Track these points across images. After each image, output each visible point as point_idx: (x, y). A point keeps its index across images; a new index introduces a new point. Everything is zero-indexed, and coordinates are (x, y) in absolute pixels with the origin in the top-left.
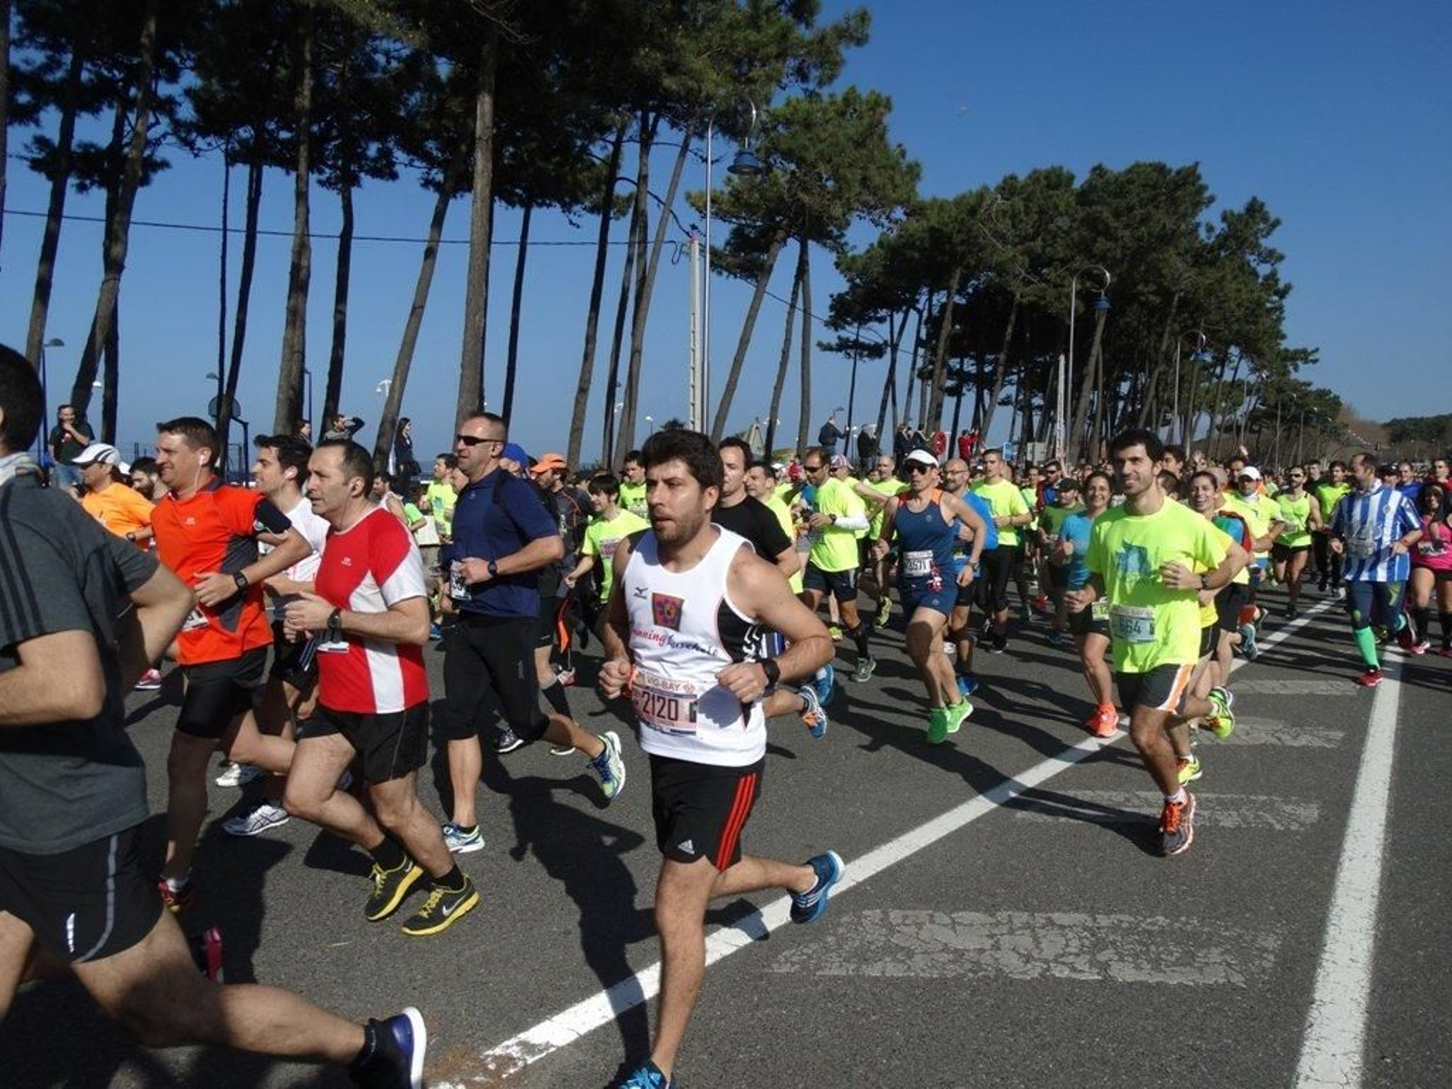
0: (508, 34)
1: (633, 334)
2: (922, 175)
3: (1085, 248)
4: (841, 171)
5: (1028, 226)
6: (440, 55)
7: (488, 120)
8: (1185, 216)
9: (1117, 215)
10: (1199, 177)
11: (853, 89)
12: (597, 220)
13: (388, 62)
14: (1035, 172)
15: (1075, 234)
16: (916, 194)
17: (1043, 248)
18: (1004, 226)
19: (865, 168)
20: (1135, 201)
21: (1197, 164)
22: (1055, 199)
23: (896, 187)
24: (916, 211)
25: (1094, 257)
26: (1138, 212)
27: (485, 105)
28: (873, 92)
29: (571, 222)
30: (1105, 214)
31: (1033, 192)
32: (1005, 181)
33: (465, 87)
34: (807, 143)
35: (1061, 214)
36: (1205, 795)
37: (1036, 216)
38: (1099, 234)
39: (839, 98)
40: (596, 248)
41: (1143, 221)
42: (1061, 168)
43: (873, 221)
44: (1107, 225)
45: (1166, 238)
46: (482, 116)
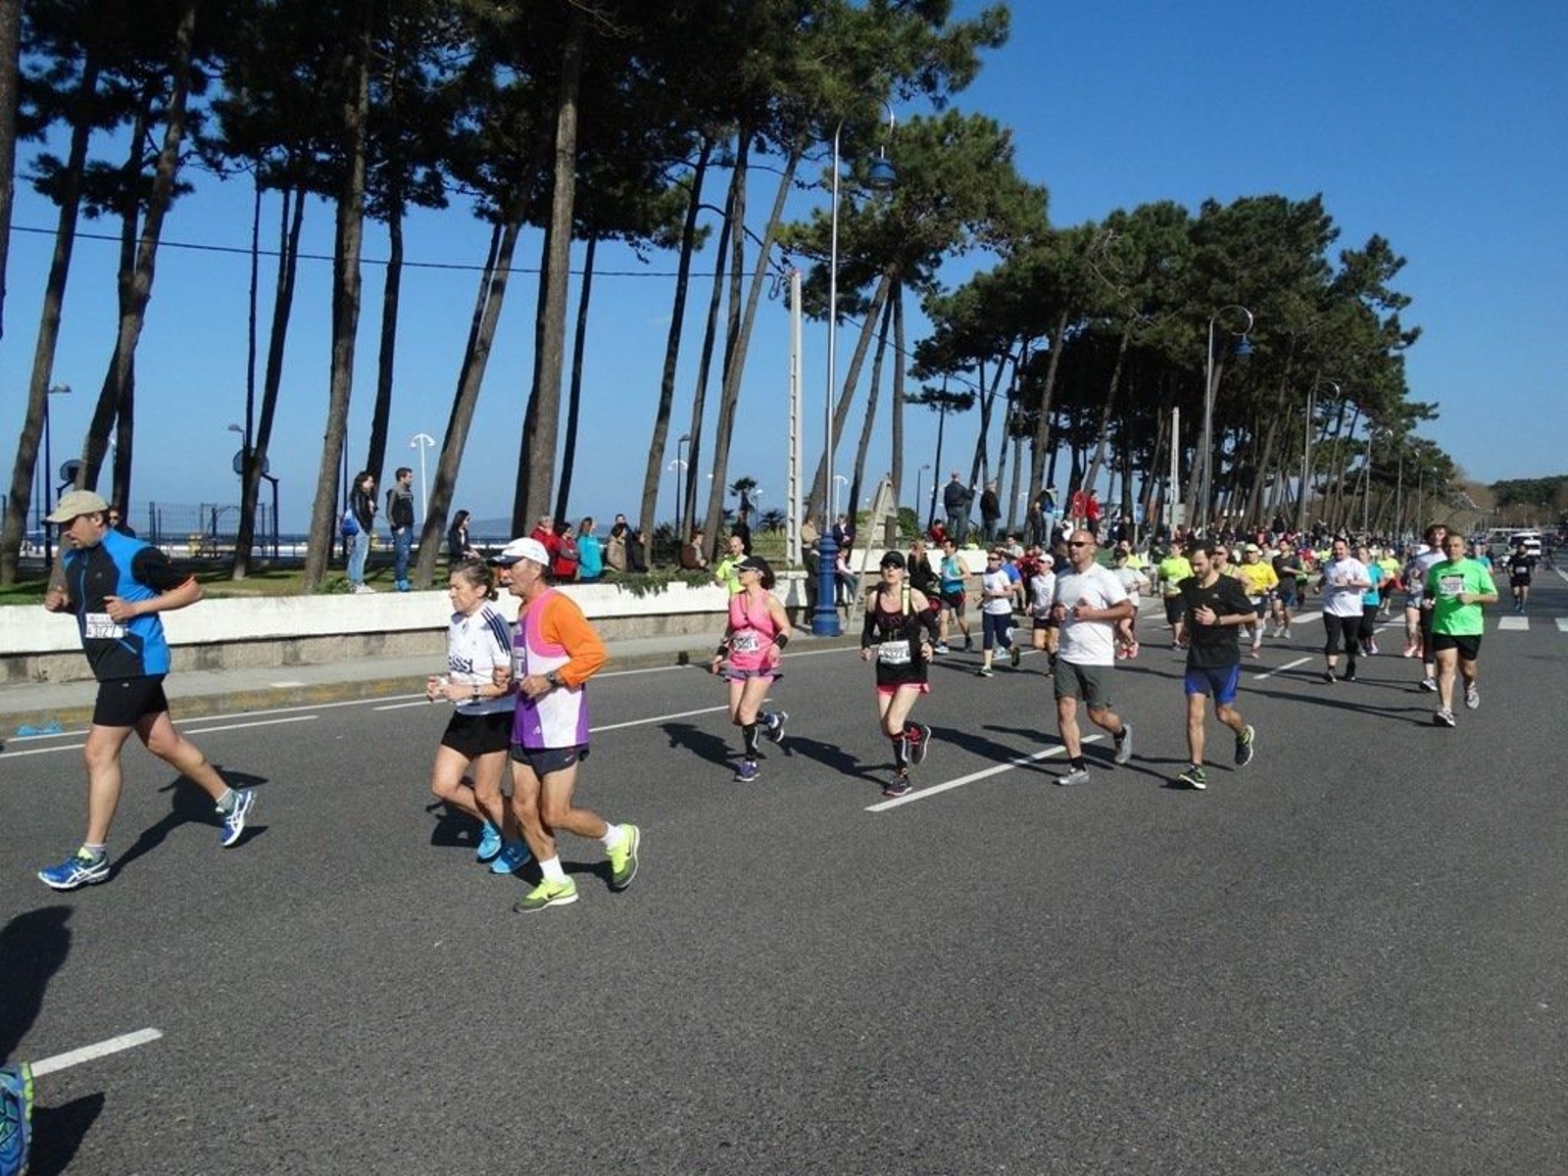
0: (601, 24)
2: (1050, 202)
3: (1198, 291)
5: (1138, 264)
6: (506, 63)
7: (571, 129)
8: (1309, 253)
9: (1233, 253)
10: (1322, 210)
11: (955, 112)
13: (442, 73)
14: (1144, 207)
15: (1187, 276)
16: (1046, 222)
17: (1154, 290)
18: (1114, 263)
19: (992, 192)
20: (1253, 239)
21: (1320, 196)
22: (1166, 236)
23: (1025, 214)
25: (1208, 300)
26: (1257, 251)
27: (568, 115)
28: (976, 116)
29: (639, 256)
30: (1221, 254)
31: (1143, 229)
32: (1112, 217)
35: (1173, 253)
37: (1146, 256)
38: (1214, 274)
39: (939, 123)
40: (675, 280)
41: (1263, 260)
42: (1172, 203)
43: (998, 251)
44: (1223, 265)
45: (1289, 278)
46: (565, 125)
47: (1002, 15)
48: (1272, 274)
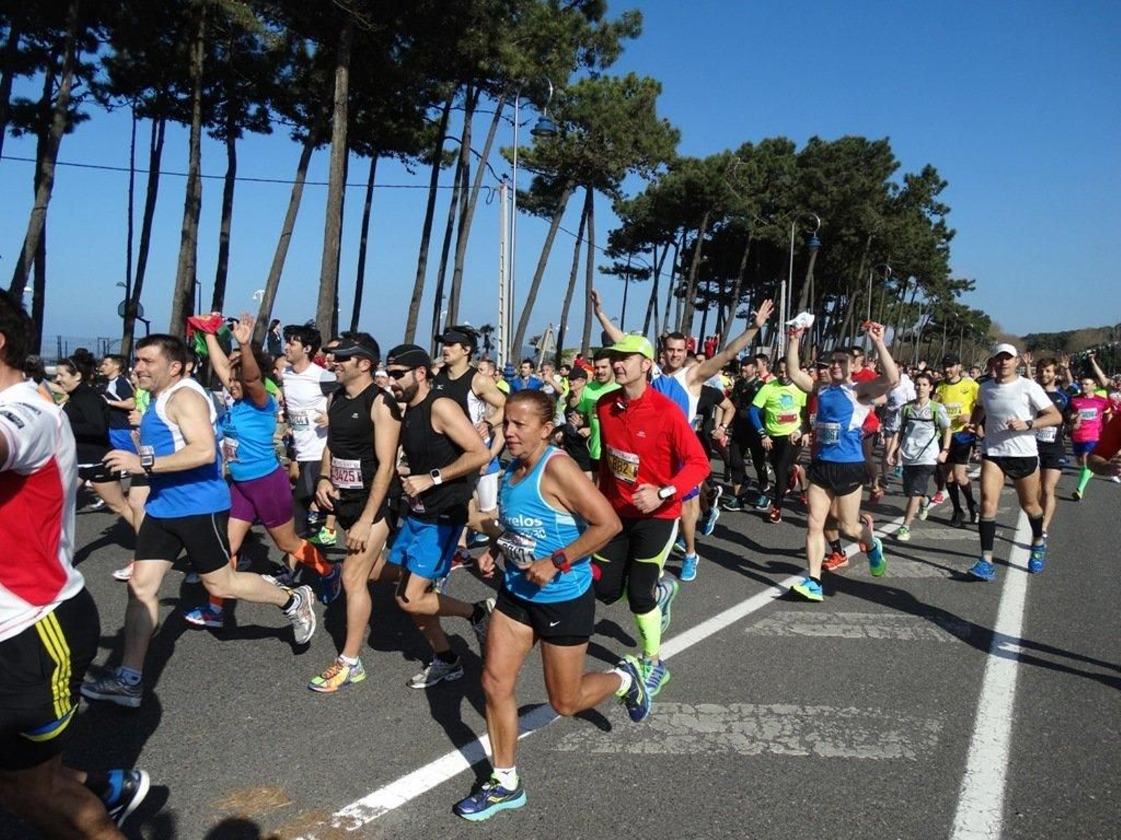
0: (360, 22)
1: (456, 258)
3: (803, 200)
4: (618, 134)
5: (760, 181)
6: (308, 36)
7: (344, 89)
8: (878, 177)
9: (828, 174)
10: (889, 148)
12: (429, 169)
14: (766, 140)
15: (795, 189)
16: (675, 154)
17: (771, 199)
18: (743, 182)
19: (636, 133)
20: (841, 165)
21: (887, 138)
22: (780, 162)
23: (660, 148)
24: (675, 166)
25: (809, 206)
26: (844, 174)
27: (342, 77)
28: (648, 78)
29: (408, 170)
30: (820, 174)
31: (764, 156)
32: (743, 147)
33: (327, 63)
34: (593, 112)
35: (785, 174)
36: (886, 615)
37: (766, 175)
38: (813, 190)
39: (621, 81)
40: (428, 190)
41: (847, 181)
42: (785, 138)
43: (641, 174)
44: (820, 182)
45: (865, 194)
46: (340, 86)
47: (637, 17)
48: (852, 190)
